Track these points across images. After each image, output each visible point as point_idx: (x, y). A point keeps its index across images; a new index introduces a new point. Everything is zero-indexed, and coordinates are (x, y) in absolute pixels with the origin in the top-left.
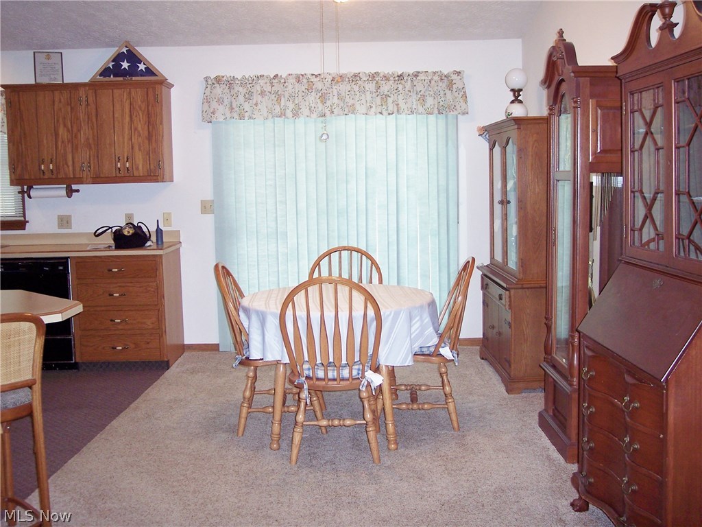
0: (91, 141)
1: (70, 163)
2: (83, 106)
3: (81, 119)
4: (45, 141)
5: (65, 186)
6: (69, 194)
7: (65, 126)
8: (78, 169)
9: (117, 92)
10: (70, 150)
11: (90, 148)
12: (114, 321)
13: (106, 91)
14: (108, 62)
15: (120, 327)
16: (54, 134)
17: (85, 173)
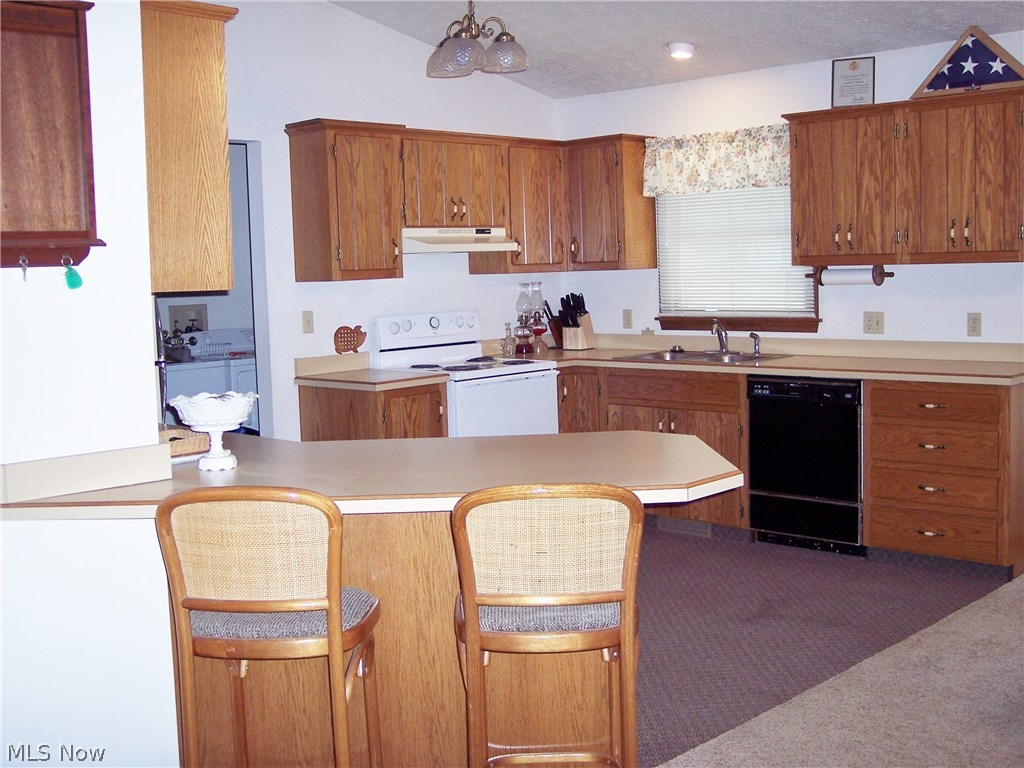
0: (910, 195)
1: (878, 230)
2: (901, 140)
3: (897, 161)
4: (842, 198)
5: (872, 267)
6: (878, 279)
7: (872, 172)
8: (888, 240)
9: (954, 113)
10: (879, 210)
11: (908, 205)
12: (924, 489)
13: (936, 112)
14: (941, 65)
15: (932, 499)
16: (855, 186)
17: (899, 246)
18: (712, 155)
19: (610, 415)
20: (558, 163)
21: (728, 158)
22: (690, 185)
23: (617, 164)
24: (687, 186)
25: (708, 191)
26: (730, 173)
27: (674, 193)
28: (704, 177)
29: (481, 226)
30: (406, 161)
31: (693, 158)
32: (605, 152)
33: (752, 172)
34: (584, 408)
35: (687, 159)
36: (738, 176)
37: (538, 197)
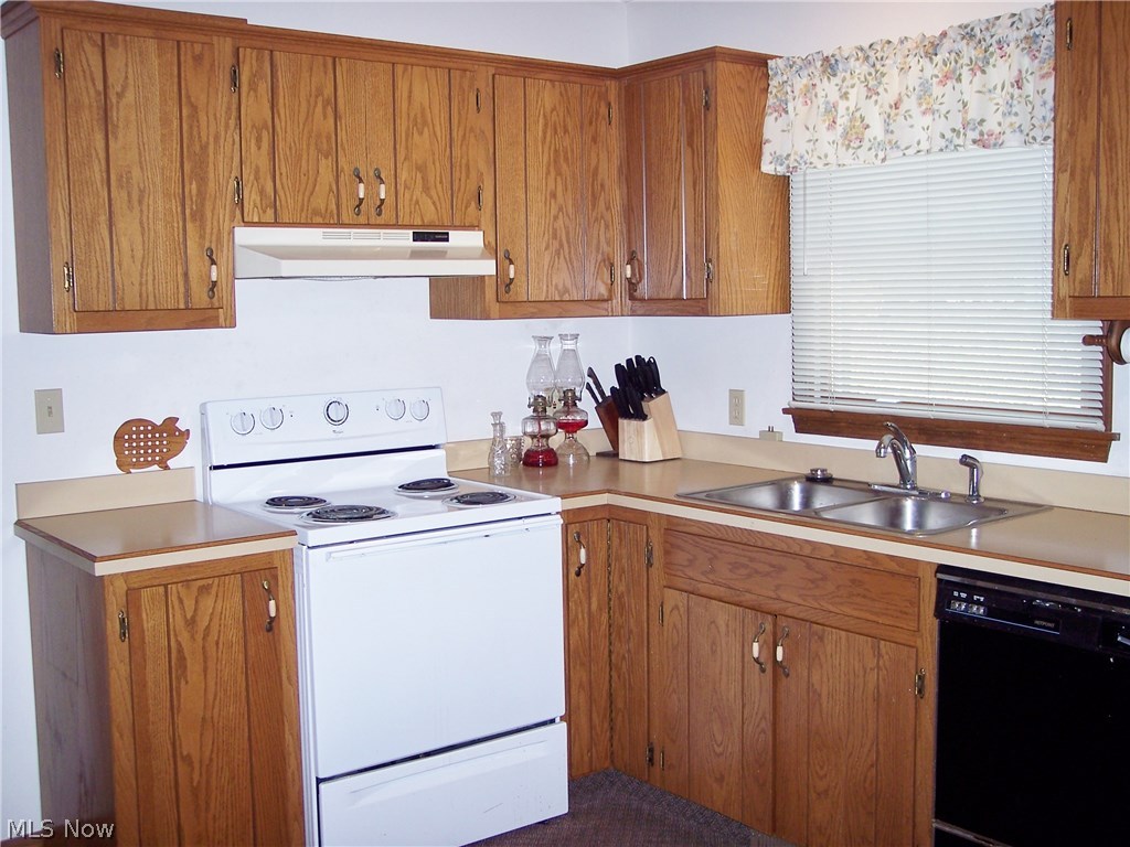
18: (893, 84)
19: (667, 609)
20: (603, 110)
21: (925, 90)
22: (848, 146)
23: (707, 106)
24: (842, 150)
25: (884, 160)
26: (928, 120)
27: (819, 164)
28: (876, 130)
29: (423, 226)
30: (244, 89)
31: (857, 94)
32: (686, 85)
33: (973, 114)
34: (622, 588)
35: (845, 96)
36: (942, 126)
37: (559, 173)
